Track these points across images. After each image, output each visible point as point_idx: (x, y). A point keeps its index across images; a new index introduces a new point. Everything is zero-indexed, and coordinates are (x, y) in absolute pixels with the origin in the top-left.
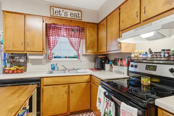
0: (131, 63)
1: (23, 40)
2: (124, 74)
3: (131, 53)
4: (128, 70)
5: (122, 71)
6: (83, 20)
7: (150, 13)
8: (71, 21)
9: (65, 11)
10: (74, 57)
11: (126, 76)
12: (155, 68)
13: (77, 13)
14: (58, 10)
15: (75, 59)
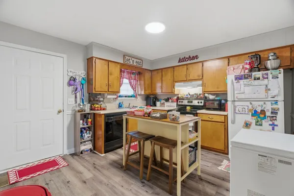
0: (179, 101)
1: (107, 82)
2: (174, 107)
3: (178, 95)
4: (177, 104)
5: (173, 105)
6: (143, 67)
7: (191, 78)
8: (136, 67)
9: (133, 59)
10: (131, 97)
11: (176, 108)
12: (192, 102)
13: (140, 61)
14: (128, 58)
15: (133, 98)
